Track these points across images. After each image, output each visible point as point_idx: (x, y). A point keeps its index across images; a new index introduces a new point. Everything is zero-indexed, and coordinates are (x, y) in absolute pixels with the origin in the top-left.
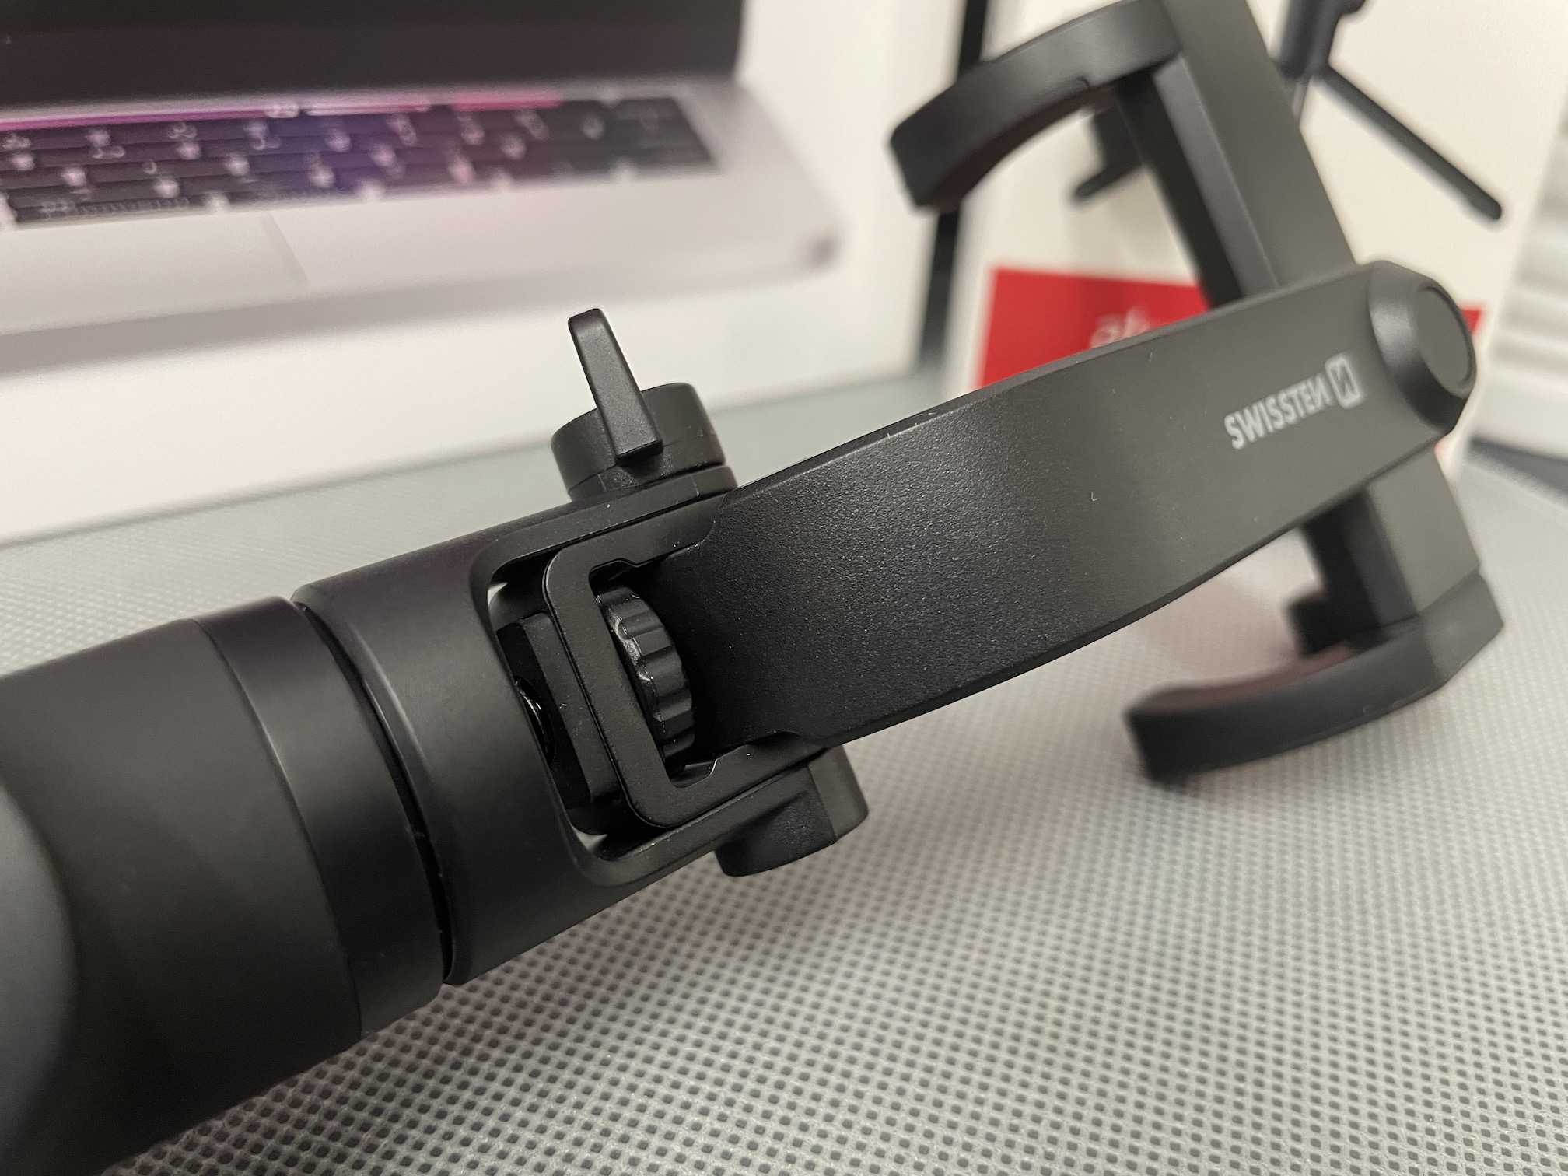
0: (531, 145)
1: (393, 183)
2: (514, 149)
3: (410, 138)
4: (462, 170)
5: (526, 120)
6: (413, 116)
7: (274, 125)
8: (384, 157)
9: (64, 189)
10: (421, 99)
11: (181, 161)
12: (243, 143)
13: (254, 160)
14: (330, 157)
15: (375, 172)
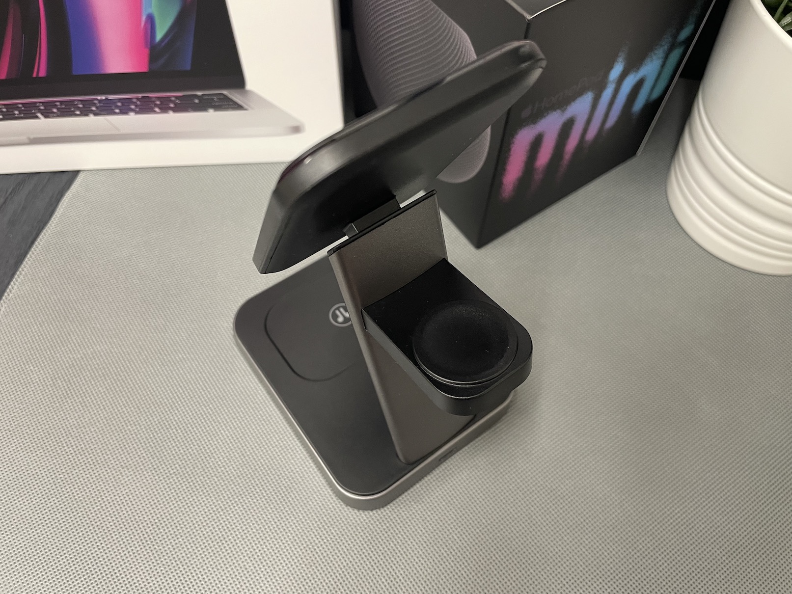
0: (176, 104)
1: (137, 113)
2: (172, 105)
3: (138, 103)
4: (157, 110)
5: (173, 99)
6: (138, 99)
7: (100, 101)
8: (133, 107)
9: (54, 113)
10: (140, 96)
11: (79, 108)
12: (94, 105)
13: (97, 107)
14: (117, 107)
15: (132, 110)
